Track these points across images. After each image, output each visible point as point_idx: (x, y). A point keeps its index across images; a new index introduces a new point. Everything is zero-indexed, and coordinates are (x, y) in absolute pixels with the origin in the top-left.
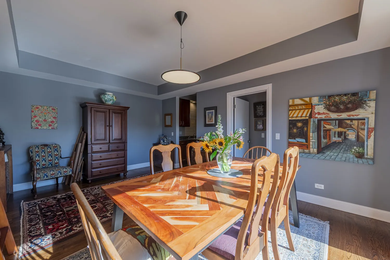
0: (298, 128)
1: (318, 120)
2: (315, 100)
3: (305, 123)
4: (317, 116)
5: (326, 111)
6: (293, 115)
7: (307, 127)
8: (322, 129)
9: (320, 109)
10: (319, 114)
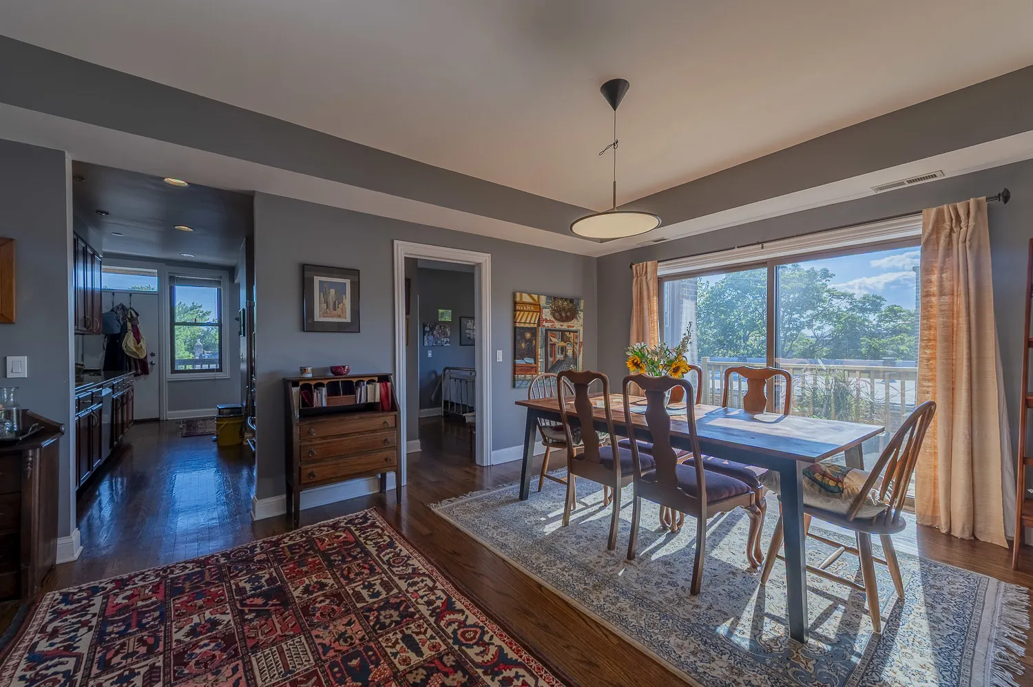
0: (526, 341)
1: (546, 330)
2: (543, 299)
3: (534, 331)
4: (544, 324)
5: (553, 319)
6: (521, 319)
7: (536, 339)
8: (549, 343)
9: (547, 314)
10: (547, 321)
